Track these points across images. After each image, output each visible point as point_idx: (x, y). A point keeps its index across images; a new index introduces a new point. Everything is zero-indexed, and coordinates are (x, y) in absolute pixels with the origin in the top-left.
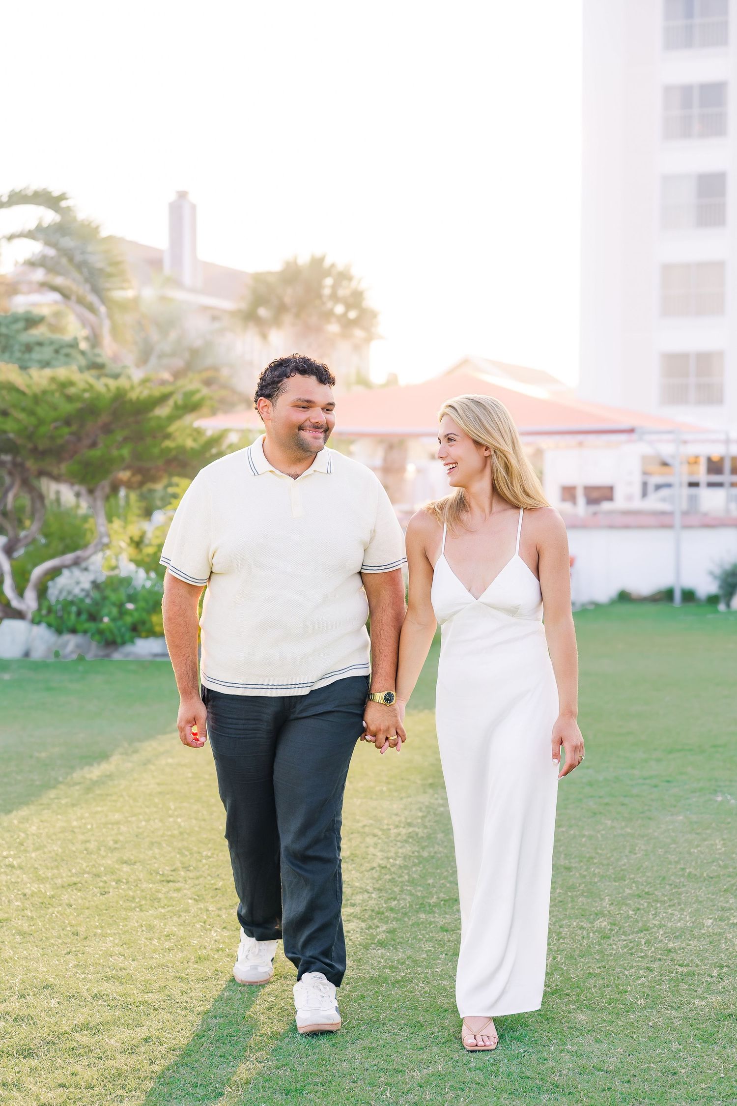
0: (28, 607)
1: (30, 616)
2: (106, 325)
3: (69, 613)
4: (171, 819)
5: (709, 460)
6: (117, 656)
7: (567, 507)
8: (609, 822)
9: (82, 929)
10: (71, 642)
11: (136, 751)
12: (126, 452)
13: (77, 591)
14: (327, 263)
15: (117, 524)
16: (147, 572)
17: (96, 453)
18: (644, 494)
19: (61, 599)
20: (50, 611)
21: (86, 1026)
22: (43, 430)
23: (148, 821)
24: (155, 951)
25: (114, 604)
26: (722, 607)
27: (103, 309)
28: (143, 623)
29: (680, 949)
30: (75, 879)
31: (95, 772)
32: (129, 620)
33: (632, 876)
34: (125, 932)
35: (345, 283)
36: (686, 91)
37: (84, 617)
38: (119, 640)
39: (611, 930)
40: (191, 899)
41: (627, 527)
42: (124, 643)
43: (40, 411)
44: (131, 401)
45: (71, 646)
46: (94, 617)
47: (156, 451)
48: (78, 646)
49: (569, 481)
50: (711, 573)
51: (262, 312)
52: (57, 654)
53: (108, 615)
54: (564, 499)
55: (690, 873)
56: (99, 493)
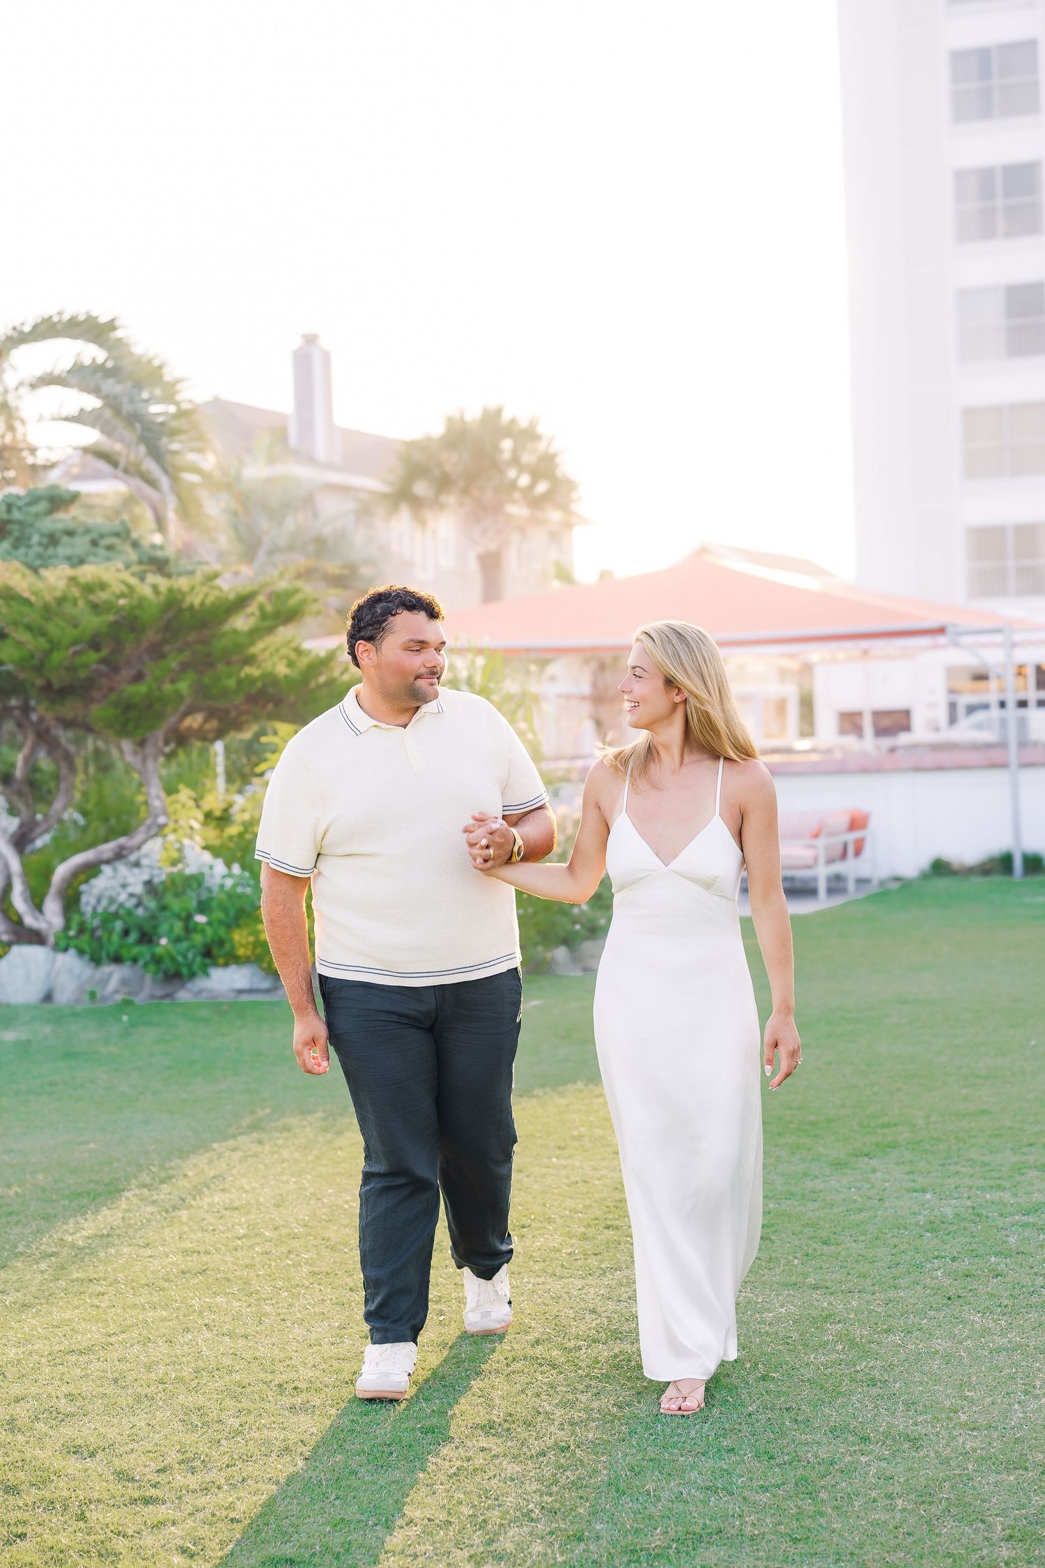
0: (50, 924)
1: (51, 940)
2: (172, 502)
3: (111, 932)
6: (183, 995)
7: (850, 741)
10: (115, 975)
11: (168, 1179)
12: (184, 686)
13: (122, 897)
14: (506, 416)
15: (184, 795)
16: (228, 865)
17: (142, 689)
18: (953, 720)
19: (100, 909)
20: (81, 931)
22: (57, 657)
25: (178, 917)
27: (164, 481)
28: (221, 943)
32: (198, 939)
35: (530, 445)
37: (134, 936)
38: (185, 971)
41: (940, 768)
42: (193, 975)
43: (52, 629)
44: (191, 607)
45: (113, 984)
46: (147, 938)
47: (231, 683)
48: (124, 982)
49: (851, 705)
51: (421, 488)
52: (93, 995)
53: (168, 934)
54: (843, 731)
56: (151, 750)
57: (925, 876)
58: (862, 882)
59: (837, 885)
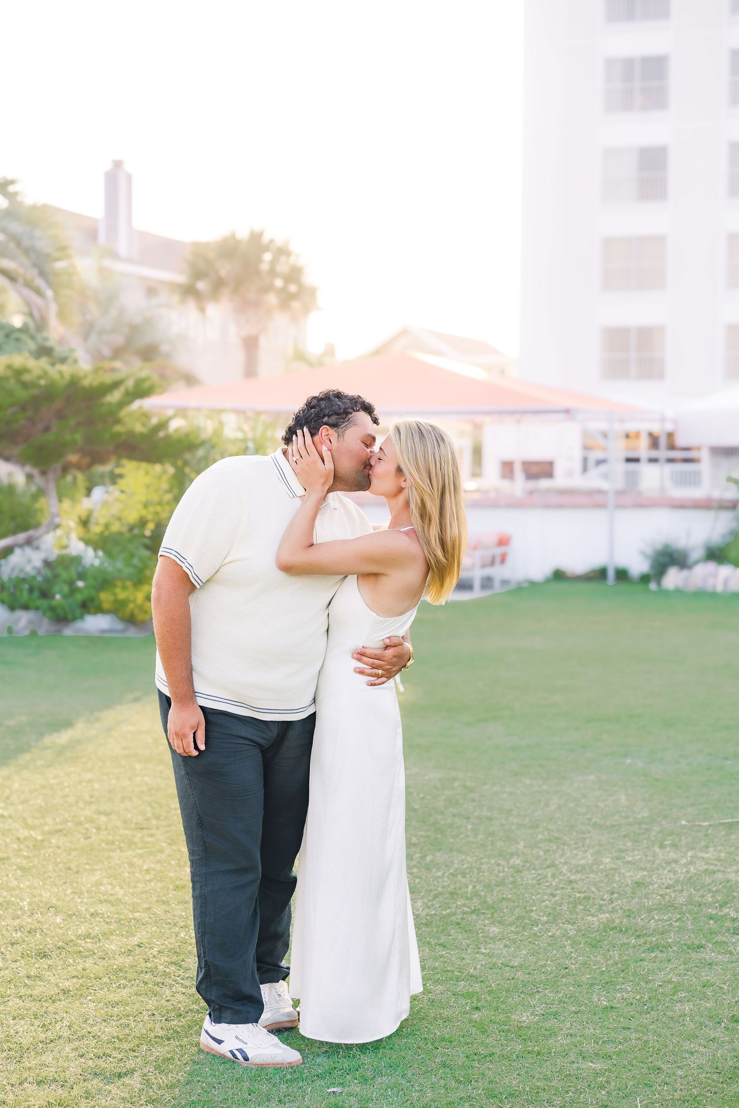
2: (53, 308)
3: (21, 591)
4: (139, 779)
5: (651, 435)
6: (68, 632)
7: (505, 483)
8: (528, 782)
9: (73, 866)
10: (23, 619)
11: (98, 720)
12: (78, 436)
13: (29, 569)
14: (266, 239)
15: (66, 504)
16: (95, 550)
17: (50, 437)
18: (585, 469)
19: (13, 576)
20: (2, 589)
21: (88, 936)
23: (118, 779)
24: (137, 882)
25: (65, 582)
26: (653, 586)
27: (49, 293)
28: (93, 600)
29: (580, 880)
30: (59, 827)
31: (63, 737)
32: (79, 597)
33: (545, 824)
34: (110, 868)
35: (283, 259)
36: (628, 63)
37: (36, 594)
38: (70, 616)
39: (523, 866)
40: (165, 842)
41: (561, 506)
42: (74, 619)
44: (84, 389)
45: (23, 622)
46: (45, 594)
47: (107, 436)
48: (30, 622)
49: (508, 456)
50: (643, 553)
51: (201, 285)
52: (9, 629)
53: (60, 592)
54: (502, 476)
55: (595, 822)
56: (51, 475)
57: (548, 581)
58: (504, 582)
59: (487, 583)
